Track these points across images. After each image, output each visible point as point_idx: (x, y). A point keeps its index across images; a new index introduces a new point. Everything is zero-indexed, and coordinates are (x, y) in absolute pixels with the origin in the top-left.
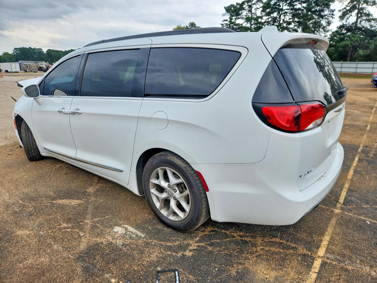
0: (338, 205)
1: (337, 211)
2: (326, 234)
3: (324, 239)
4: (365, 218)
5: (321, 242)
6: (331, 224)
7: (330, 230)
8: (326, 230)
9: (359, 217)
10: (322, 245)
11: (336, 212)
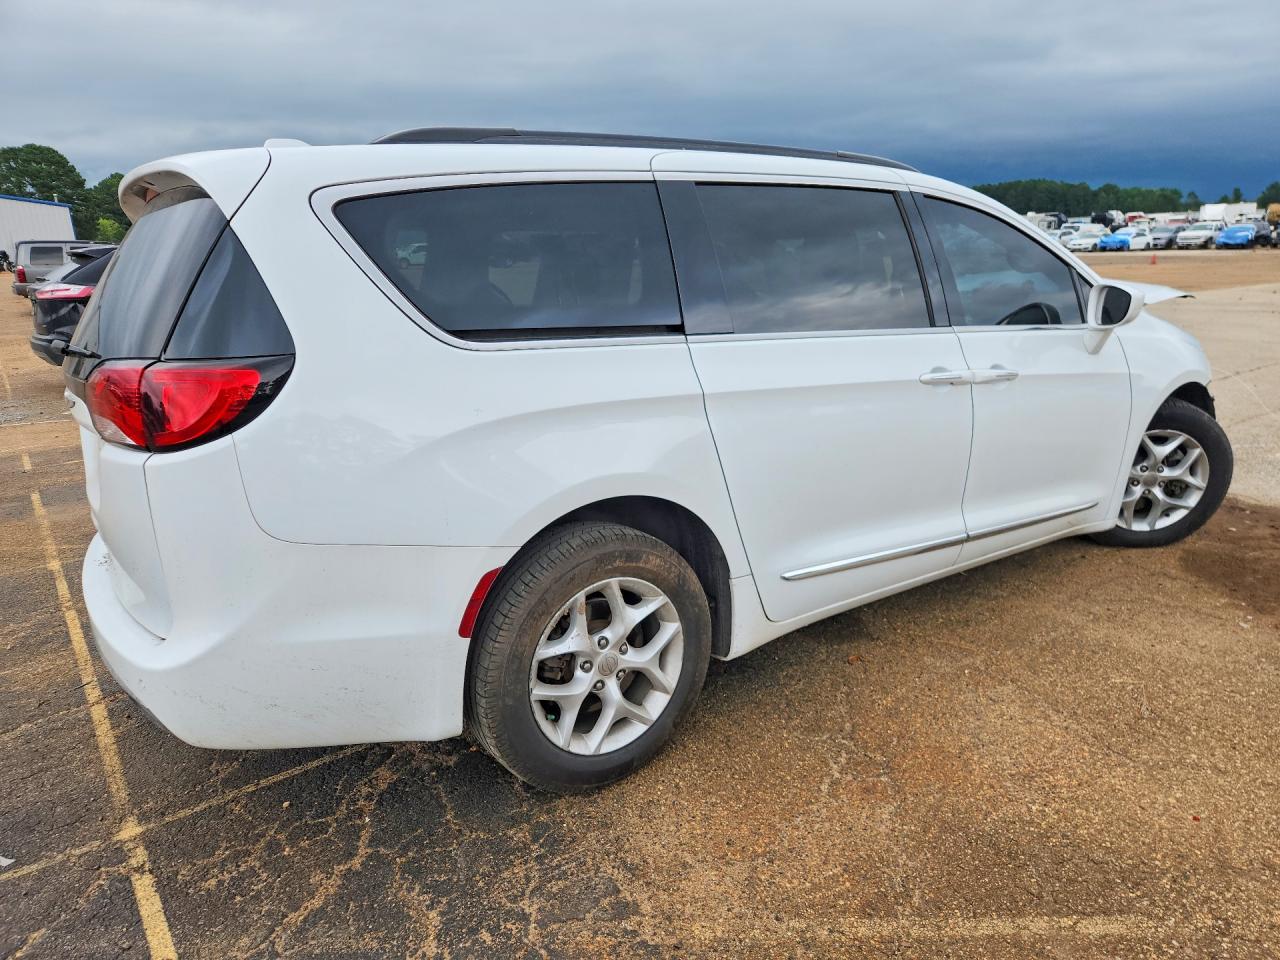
0: (140, 856)
1: (130, 830)
2: (115, 746)
3: (111, 733)
4: (19, 874)
5: (112, 724)
6: (118, 775)
7: (111, 760)
8: (121, 753)
9: (43, 864)
10: (107, 721)
11: (130, 824)
